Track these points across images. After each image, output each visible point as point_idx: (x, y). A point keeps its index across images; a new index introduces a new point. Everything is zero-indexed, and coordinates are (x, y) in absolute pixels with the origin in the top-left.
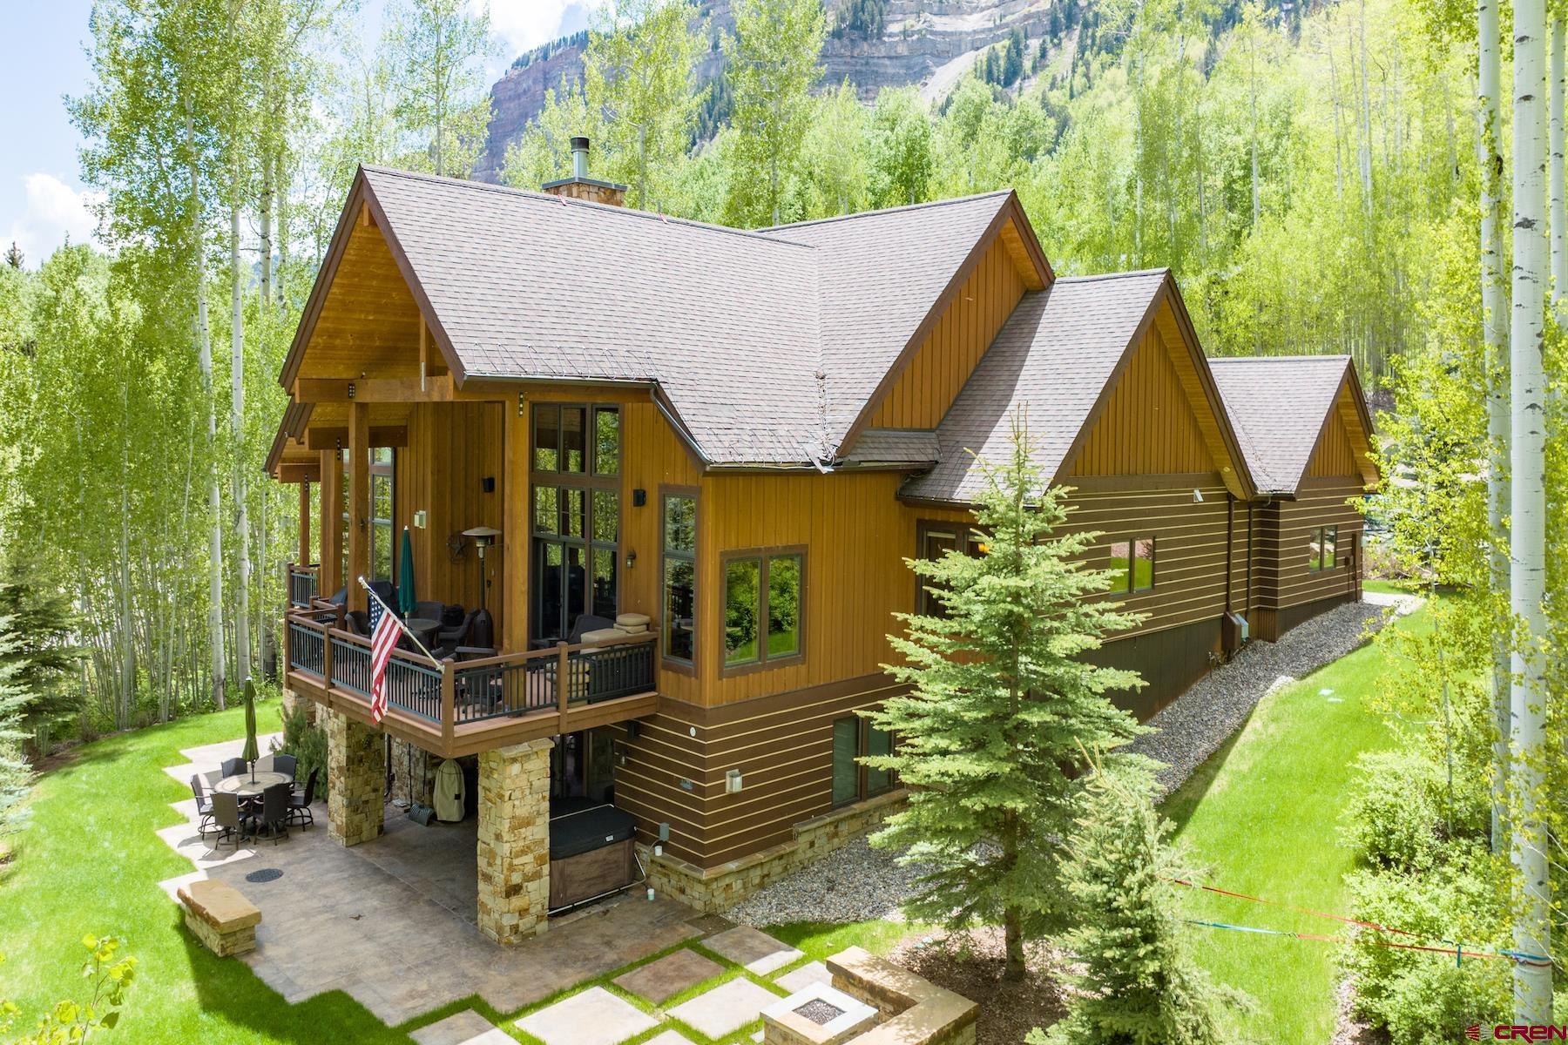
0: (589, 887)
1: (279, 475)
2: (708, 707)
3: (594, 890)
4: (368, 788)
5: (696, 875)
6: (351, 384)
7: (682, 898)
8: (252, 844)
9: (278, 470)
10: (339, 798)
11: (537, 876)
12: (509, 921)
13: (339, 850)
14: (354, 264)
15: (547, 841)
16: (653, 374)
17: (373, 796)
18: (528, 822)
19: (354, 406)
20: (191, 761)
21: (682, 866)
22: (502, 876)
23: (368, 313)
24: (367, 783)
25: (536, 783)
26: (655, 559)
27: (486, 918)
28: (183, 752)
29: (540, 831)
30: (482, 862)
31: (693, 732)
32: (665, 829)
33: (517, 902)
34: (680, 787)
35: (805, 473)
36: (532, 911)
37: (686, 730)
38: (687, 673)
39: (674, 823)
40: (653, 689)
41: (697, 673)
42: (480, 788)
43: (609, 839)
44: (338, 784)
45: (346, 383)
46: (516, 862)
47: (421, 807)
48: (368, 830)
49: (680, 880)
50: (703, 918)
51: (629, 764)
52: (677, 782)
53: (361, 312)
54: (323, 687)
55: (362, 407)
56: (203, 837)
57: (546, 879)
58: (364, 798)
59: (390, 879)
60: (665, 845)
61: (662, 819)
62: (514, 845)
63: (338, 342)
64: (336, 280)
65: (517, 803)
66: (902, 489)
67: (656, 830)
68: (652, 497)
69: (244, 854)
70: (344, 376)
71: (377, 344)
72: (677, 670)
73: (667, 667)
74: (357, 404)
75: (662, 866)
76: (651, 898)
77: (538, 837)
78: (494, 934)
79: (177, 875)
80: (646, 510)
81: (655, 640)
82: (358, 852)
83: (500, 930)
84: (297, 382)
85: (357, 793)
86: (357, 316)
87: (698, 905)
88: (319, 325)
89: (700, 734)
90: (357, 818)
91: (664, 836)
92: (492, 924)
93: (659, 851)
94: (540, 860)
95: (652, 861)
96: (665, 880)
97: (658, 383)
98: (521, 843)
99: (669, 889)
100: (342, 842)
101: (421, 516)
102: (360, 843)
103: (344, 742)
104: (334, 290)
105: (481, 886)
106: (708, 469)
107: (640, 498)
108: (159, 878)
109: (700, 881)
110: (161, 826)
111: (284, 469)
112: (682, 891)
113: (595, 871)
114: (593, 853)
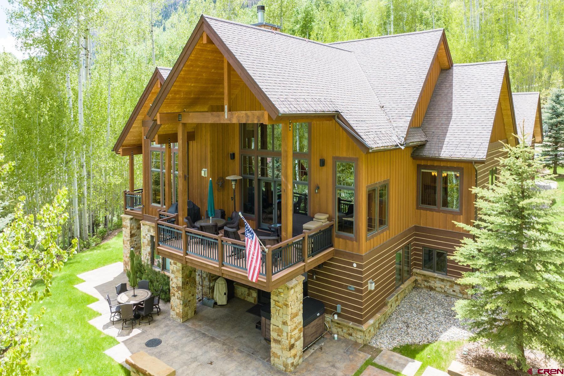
0: (312, 337)
1: (121, 153)
2: (363, 254)
3: (313, 338)
4: (190, 295)
5: (360, 328)
6: (179, 115)
7: (350, 338)
8: (138, 325)
9: (120, 150)
10: (178, 301)
11: (299, 338)
12: (290, 361)
13: (180, 325)
14: (192, 60)
15: (302, 322)
16: (336, 109)
17: (192, 298)
18: (296, 315)
19: (181, 125)
20: (85, 281)
21: (351, 324)
22: (288, 342)
23: (192, 83)
24: (190, 293)
25: (299, 297)
26: (330, 189)
27: (276, 360)
28: (79, 276)
29: (300, 319)
30: (273, 335)
31: (355, 265)
32: (339, 307)
33: (293, 352)
34: (347, 289)
35: (396, 149)
36: (298, 354)
37: (351, 264)
38: (351, 239)
39: (343, 304)
40: (332, 246)
41: (357, 239)
42: (272, 301)
43: (318, 314)
44: (176, 294)
45: (178, 114)
46: (293, 334)
47: (209, 299)
48: (191, 313)
49: (349, 330)
50: (363, 347)
51: (317, 279)
52: (346, 287)
53: (189, 82)
54: (182, 255)
55: (184, 124)
56: (113, 323)
57: (302, 339)
58: (189, 300)
59: (213, 339)
60: (339, 315)
61: (337, 303)
62: (292, 326)
63: (177, 96)
64: (184, 68)
65: (293, 307)
66: (413, 152)
67: (336, 308)
68: (329, 162)
69: (136, 331)
70: (177, 111)
71: (192, 96)
72: (345, 238)
73: (339, 237)
74: (183, 123)
75: (337, 323)
76: (336, 339)
77: (300, 321)
78: (282, 367)
79: (111, 347)
80: (324, 168)
81: (333, 225)
82: (189, 324)
83: (286, 366)
84: (158, 115)
85: (186, 297)
86: (187, 84)
87: (360, 341)
88: (172, 89)
89: (358, 266)
90: (186, 309)
91: (339, 310)
92: (281, 363)
93: (336, 317)
94: (300, 330)
95: (332, 321)
96: (340, 330)
97: (339, 112)
98: (294, 325)
99: (342, 334)
100: (180, 320)
101: (205, 171)
102: (188, 320)
103: (181, 276)
104: (182, 73)
105: (273, 345)
106: (370, 151)
107: (322, 163)
108: (104, 349)
109: (361, 331)
110: (90, 319)
111: (123, 150)
112: (351, 335)
113: (314, 330)
114: (313, 322)
